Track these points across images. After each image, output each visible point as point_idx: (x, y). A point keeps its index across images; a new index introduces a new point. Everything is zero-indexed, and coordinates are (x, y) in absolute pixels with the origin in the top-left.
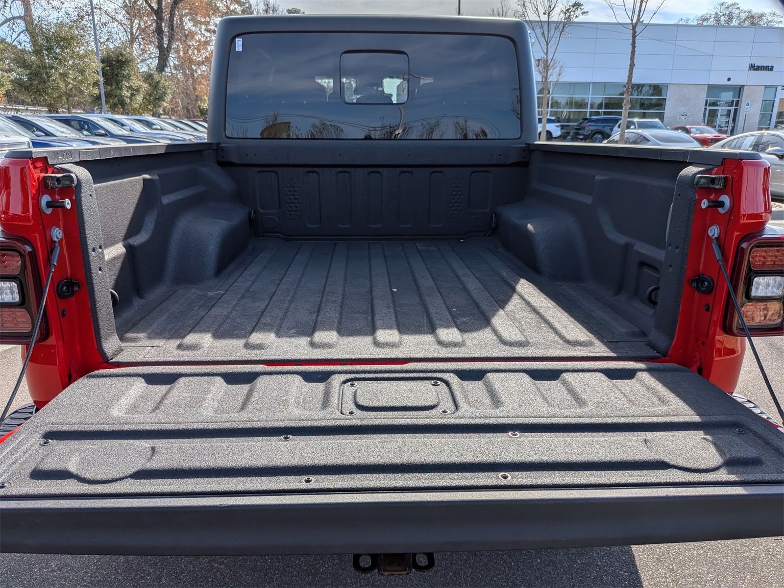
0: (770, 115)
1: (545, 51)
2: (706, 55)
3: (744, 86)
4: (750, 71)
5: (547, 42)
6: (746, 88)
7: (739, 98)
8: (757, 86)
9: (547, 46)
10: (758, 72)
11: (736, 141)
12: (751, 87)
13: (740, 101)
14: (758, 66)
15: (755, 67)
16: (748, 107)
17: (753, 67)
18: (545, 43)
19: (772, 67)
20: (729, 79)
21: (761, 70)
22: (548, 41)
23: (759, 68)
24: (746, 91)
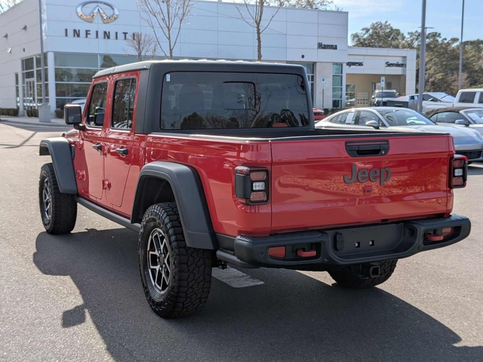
0: (340, 89)
1: (168, 36)
2: (281, 34)
3: (315, 63)
4: (319, 50)
5: (168, 28)
6: (317, 64)
7: (313, 73)
8: (327, 63)
9: (169, 32)
10: (325, 50)
11: (341, 116)
12: (322, 63)
13: (314, 77)
14: (324, 45)
15: (323, 46)
16: (324, 82)
17: (321, 46)
18: (167, 29)
19: (336, 46)
20: (303, 57)
21: (327, 48)
22: (170, 27)
23: (325, 47)
24: (318, 67)
